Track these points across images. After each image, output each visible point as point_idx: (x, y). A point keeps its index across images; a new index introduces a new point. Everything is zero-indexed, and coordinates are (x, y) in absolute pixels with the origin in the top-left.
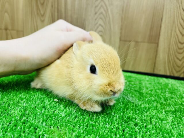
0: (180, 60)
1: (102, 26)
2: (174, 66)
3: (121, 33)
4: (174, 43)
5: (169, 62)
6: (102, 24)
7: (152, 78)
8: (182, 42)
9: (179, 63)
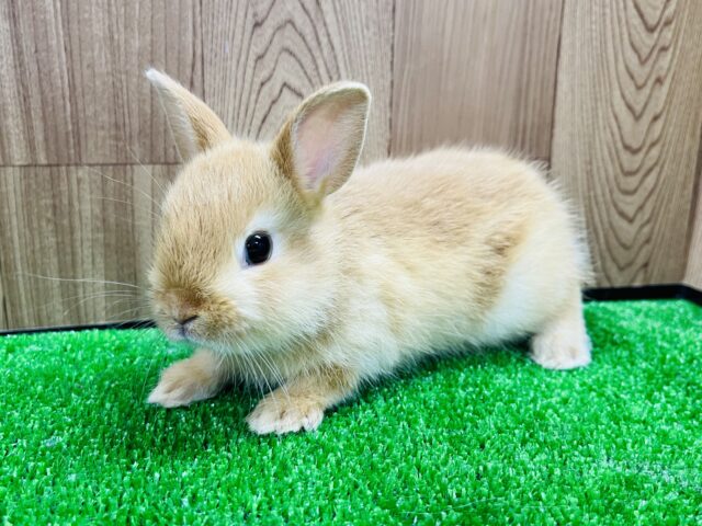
0: (631, 221)
2: (610, 248)
4: (606, 153)
5: (593, 231)
8: (635, 145)
9: (628, 231)
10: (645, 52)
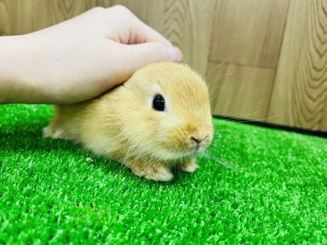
0: (314, 100)
1: (177, 34)
2: (302, 111)
3: (211, 48)
4: (304, 69)
5: (294, 102)
6: (178, 30)
7: (263, 130)
8: (319, 67)
9: (312, 105)
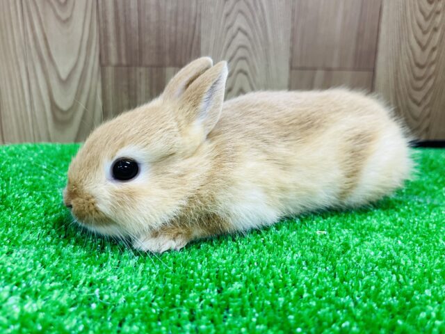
0: (419, 104)
1: (245, 33)
3: (292, 50)
4: (405, 67)
6: (245, 27)
8: (422, 63)
9: (417, 111)
10: (428, 13)
